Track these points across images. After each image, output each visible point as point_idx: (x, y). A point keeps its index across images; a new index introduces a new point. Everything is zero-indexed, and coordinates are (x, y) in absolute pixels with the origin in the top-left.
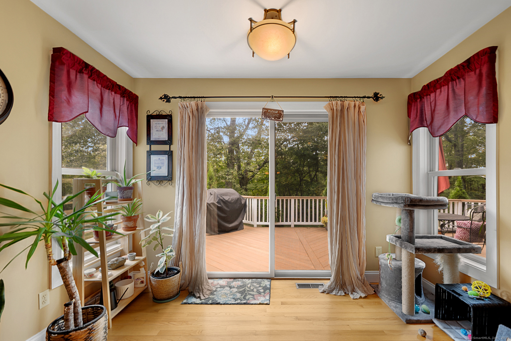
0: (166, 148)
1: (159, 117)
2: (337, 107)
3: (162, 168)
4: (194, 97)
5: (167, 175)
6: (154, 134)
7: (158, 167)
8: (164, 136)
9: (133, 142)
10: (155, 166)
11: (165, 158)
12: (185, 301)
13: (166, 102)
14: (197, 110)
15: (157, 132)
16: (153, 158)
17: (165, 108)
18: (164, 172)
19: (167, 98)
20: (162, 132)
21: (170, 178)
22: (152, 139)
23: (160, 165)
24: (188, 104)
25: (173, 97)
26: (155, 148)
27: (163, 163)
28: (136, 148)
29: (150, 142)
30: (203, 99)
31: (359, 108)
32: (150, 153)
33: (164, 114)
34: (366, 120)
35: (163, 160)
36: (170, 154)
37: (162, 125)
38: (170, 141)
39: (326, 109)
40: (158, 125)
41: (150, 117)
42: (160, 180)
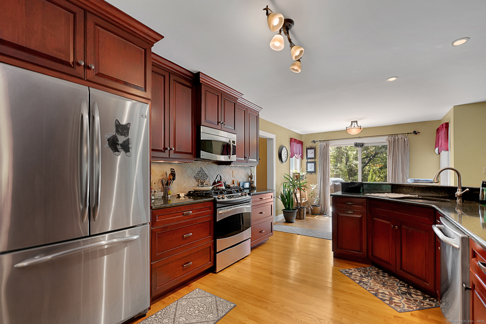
0: (313, 160)
1: (311, 148)
2: (391, 140)
3: (312, 168)
4: (325, 141)
5: (314, 171)
6: (309, 155)
7: (310, 168)
8: (313, 156)
9: (302, 158)
10: (309, 168)
11: (313, 164)
12: (323, 215)
13: (314, 143)
14: (326, 145)
15: (310, 155)
16: (309, 164)
17: (313, 145)
18: (313, 170)
19: (314, 142)
20: (312, 154)
21: (315, 172)
22: (308, 157)
23: (311, 167)
24: (323, 144)
25: (316, 141)
26: (309, 160)
27: (312, 166)
28: (302, 161)
29: (307, 158)
30: (328, 141)
31: (404, 139)
32: (308, 162)
33: (313, 147)
34: (409, 145)
35: (312, 165)
36: (315, 163)
37: (312, 152)
38: (315, 158)
39: (386, 140)
40: (310, 152)
41: (307, 149)
42: (311, 172)
